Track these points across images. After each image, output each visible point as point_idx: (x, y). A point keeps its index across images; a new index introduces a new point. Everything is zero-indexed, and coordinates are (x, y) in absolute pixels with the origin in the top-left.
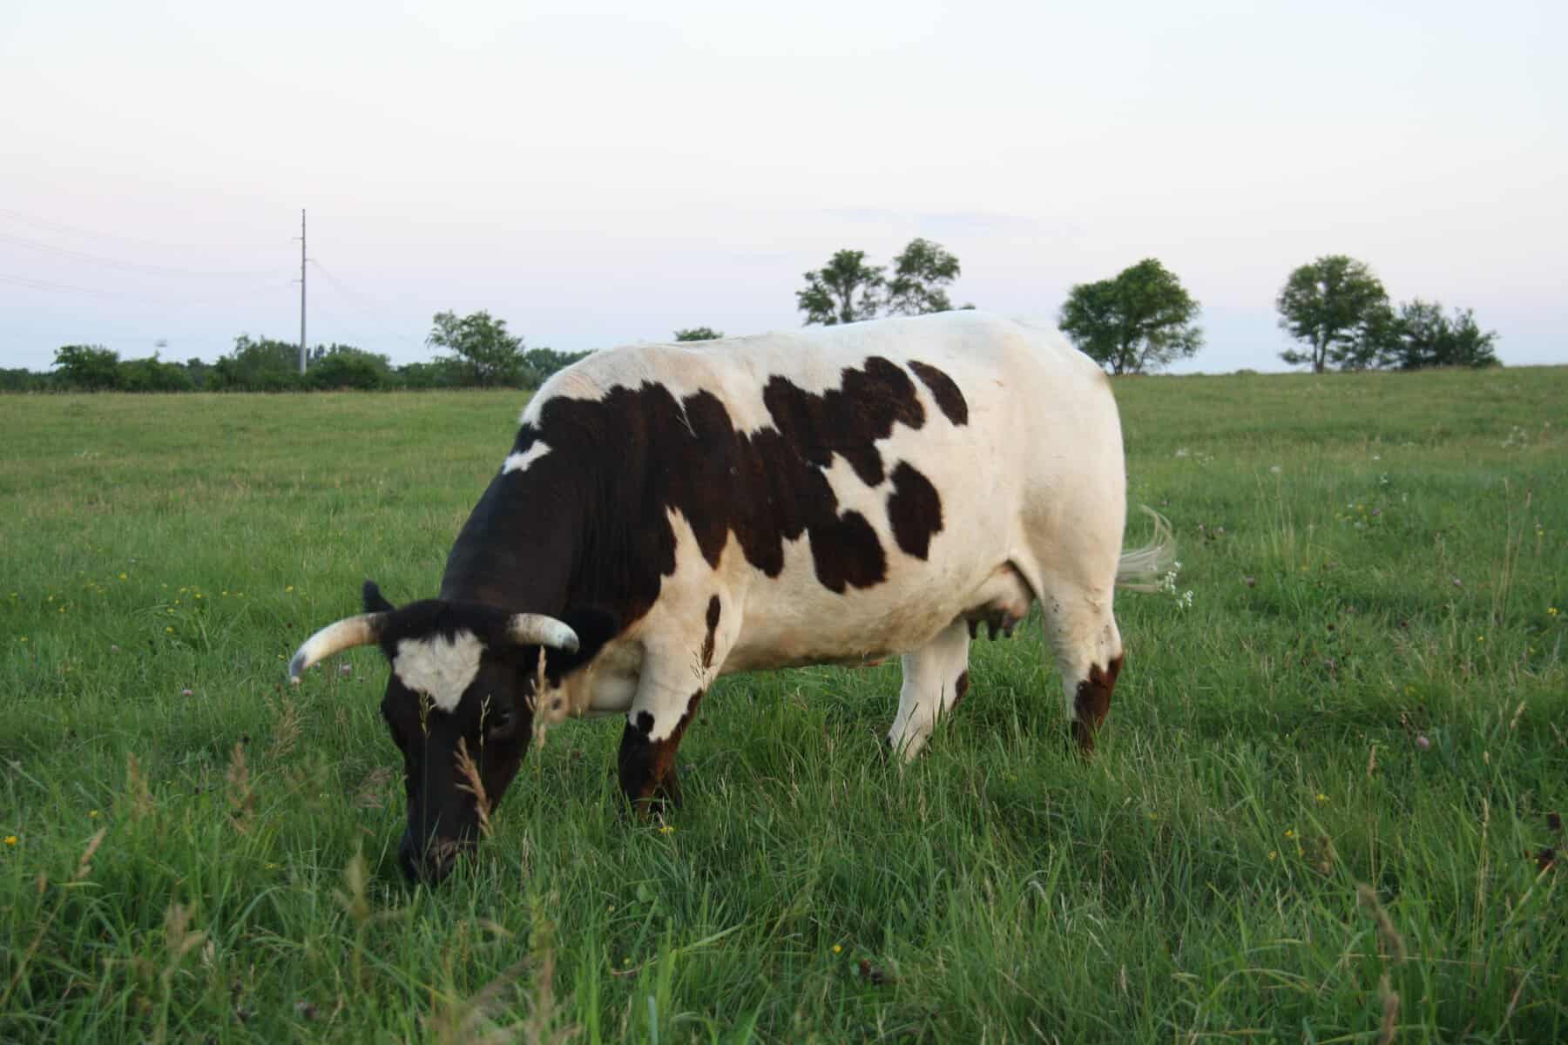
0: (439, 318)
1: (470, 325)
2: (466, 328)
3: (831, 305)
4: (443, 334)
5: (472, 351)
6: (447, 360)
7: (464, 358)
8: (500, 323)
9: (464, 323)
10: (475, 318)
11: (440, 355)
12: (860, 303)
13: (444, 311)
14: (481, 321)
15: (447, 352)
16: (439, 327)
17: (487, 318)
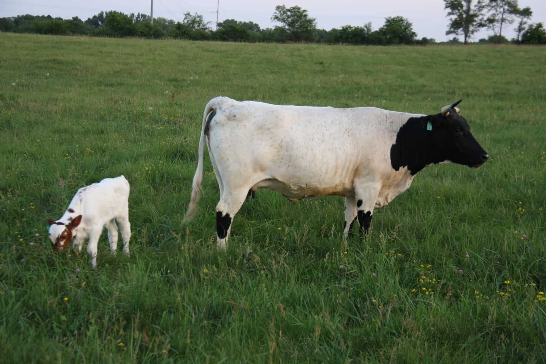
0: (278, 8)
1: (291, 12)
2: (289, 13)
3: (462, 6)
4: (279, 15)
5: (291, 24)
6: (280, 27)
7: (287, 27)
8: (305, 11)
9: (289, 10)
10: (294, 8)
11: (277, 25)
12: (476, 6)
13: (281, 5)
14: (296, 10)
15: (280, 24)
16: (278, 12)
17: (299, 9)
